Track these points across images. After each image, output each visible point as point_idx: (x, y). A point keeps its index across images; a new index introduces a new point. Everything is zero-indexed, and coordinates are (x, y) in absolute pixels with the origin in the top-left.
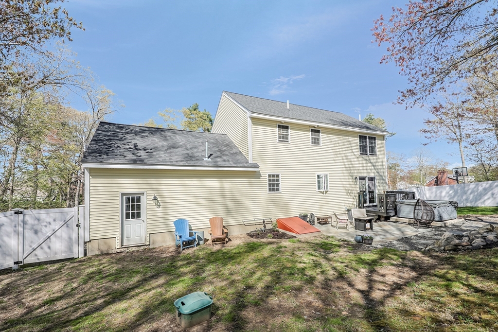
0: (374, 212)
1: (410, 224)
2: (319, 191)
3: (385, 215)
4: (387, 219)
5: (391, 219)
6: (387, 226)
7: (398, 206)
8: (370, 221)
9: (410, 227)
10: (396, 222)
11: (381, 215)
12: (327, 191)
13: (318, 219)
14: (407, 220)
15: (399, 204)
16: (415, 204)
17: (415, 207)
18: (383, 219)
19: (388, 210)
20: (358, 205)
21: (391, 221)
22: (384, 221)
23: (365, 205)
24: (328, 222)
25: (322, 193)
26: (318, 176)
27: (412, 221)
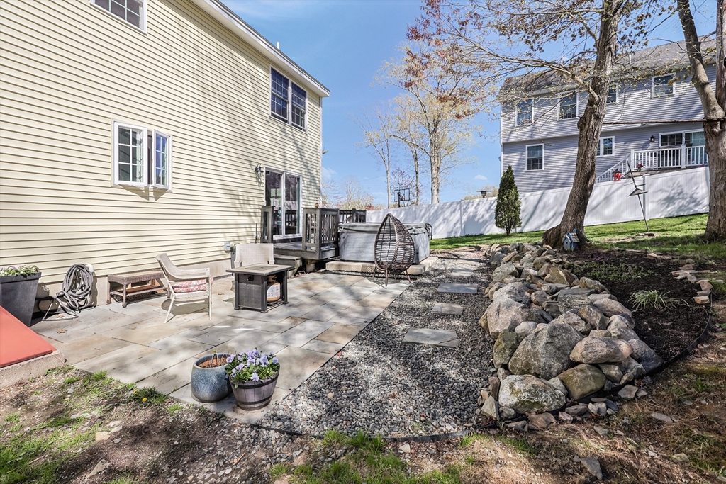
0: (295, 252)
1: (364, 274)
2: (125, 187)
3: (316, 258)
4: (320, 265)
5: (330, 266)
6: (321, 283)
7: (342, 236)
8: (280, 277)
9: (367, 281)
10: (338, 272)
11: (308, 257)
12: (164, 191)
13: (114, 286)
14: (357, 267)
15: (345, 231)
16: (378, 229)
17: (378, 236)
18: (311, 267)
19: (324, 245)
20: (259, 236)
21: (328, 272)
22: (314, 271)
23: (275, 237)
24: (160, 291)
25: (144, 194)
26: (124, 133)
27: (371, 268)
